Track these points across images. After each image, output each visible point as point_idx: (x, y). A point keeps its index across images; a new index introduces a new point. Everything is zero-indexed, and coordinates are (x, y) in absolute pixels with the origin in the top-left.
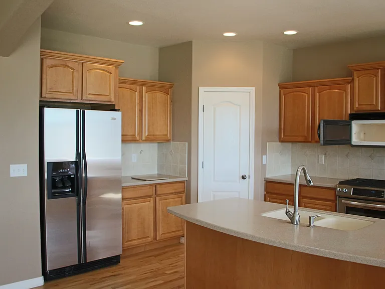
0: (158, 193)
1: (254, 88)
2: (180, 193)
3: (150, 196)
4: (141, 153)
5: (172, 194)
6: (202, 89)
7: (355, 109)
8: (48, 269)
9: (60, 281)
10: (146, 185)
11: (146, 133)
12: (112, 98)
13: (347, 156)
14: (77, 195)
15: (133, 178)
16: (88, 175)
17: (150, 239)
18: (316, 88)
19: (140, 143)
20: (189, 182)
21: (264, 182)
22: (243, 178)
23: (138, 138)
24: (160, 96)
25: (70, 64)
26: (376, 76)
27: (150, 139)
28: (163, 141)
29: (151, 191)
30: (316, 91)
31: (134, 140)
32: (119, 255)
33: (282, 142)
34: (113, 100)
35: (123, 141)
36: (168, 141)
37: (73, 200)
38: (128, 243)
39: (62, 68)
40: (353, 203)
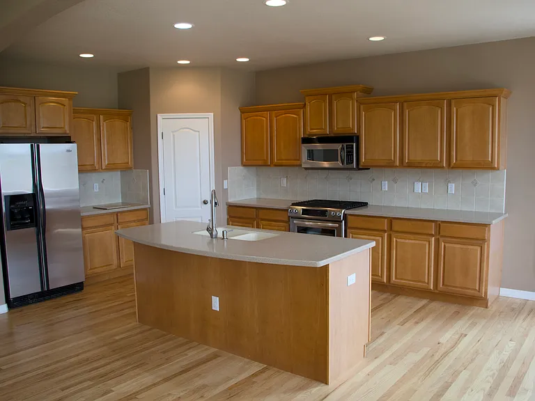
0: (119, 221)
1: (212, 114)
2: (143, 220)
3: (112, 224)
4: (102, 182)
5: (134, 221)
6: (159, 116)
7: (308, 133)
8: (12, 296)
9: (23, 308)
10: (107, 214)
11: (105, 162)
12: (67, 130)
13: (306, 178)
14: (36, 226)
15: (94, 208)
16: (47, 207)
17: (114, 267)
18: (274, 112)
19: (100, 172)
20: (151, 209)
21: (226, 207)
22: (205, 202)
23: (97, 168)
24: (118, 123)
25: (22, 99)
26: (325, 101)
27: (111, 168)
28: (125, 169)
29: (112, 219)
30: (273, 115)
31: (94, 170)
32: (82, 283)
33: (244, 166)
34: (68, 132)
35: (80, 171)
36: (130, 168)
37: (33, 230)
38: (91, 271)
39: (13, 103)
40: (307, 223)
